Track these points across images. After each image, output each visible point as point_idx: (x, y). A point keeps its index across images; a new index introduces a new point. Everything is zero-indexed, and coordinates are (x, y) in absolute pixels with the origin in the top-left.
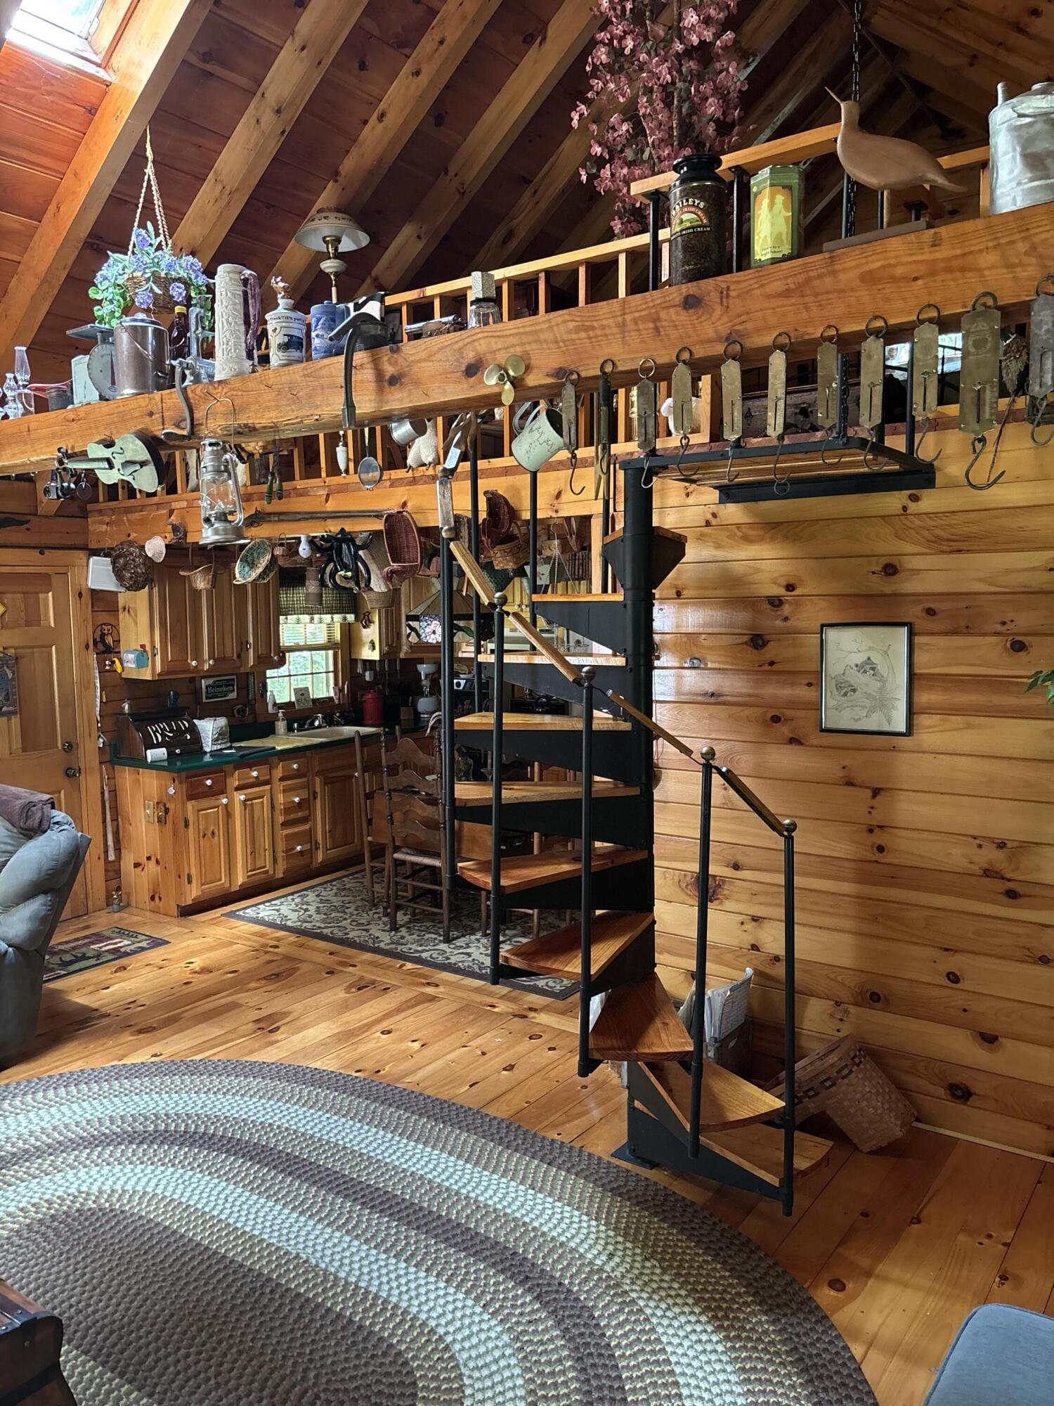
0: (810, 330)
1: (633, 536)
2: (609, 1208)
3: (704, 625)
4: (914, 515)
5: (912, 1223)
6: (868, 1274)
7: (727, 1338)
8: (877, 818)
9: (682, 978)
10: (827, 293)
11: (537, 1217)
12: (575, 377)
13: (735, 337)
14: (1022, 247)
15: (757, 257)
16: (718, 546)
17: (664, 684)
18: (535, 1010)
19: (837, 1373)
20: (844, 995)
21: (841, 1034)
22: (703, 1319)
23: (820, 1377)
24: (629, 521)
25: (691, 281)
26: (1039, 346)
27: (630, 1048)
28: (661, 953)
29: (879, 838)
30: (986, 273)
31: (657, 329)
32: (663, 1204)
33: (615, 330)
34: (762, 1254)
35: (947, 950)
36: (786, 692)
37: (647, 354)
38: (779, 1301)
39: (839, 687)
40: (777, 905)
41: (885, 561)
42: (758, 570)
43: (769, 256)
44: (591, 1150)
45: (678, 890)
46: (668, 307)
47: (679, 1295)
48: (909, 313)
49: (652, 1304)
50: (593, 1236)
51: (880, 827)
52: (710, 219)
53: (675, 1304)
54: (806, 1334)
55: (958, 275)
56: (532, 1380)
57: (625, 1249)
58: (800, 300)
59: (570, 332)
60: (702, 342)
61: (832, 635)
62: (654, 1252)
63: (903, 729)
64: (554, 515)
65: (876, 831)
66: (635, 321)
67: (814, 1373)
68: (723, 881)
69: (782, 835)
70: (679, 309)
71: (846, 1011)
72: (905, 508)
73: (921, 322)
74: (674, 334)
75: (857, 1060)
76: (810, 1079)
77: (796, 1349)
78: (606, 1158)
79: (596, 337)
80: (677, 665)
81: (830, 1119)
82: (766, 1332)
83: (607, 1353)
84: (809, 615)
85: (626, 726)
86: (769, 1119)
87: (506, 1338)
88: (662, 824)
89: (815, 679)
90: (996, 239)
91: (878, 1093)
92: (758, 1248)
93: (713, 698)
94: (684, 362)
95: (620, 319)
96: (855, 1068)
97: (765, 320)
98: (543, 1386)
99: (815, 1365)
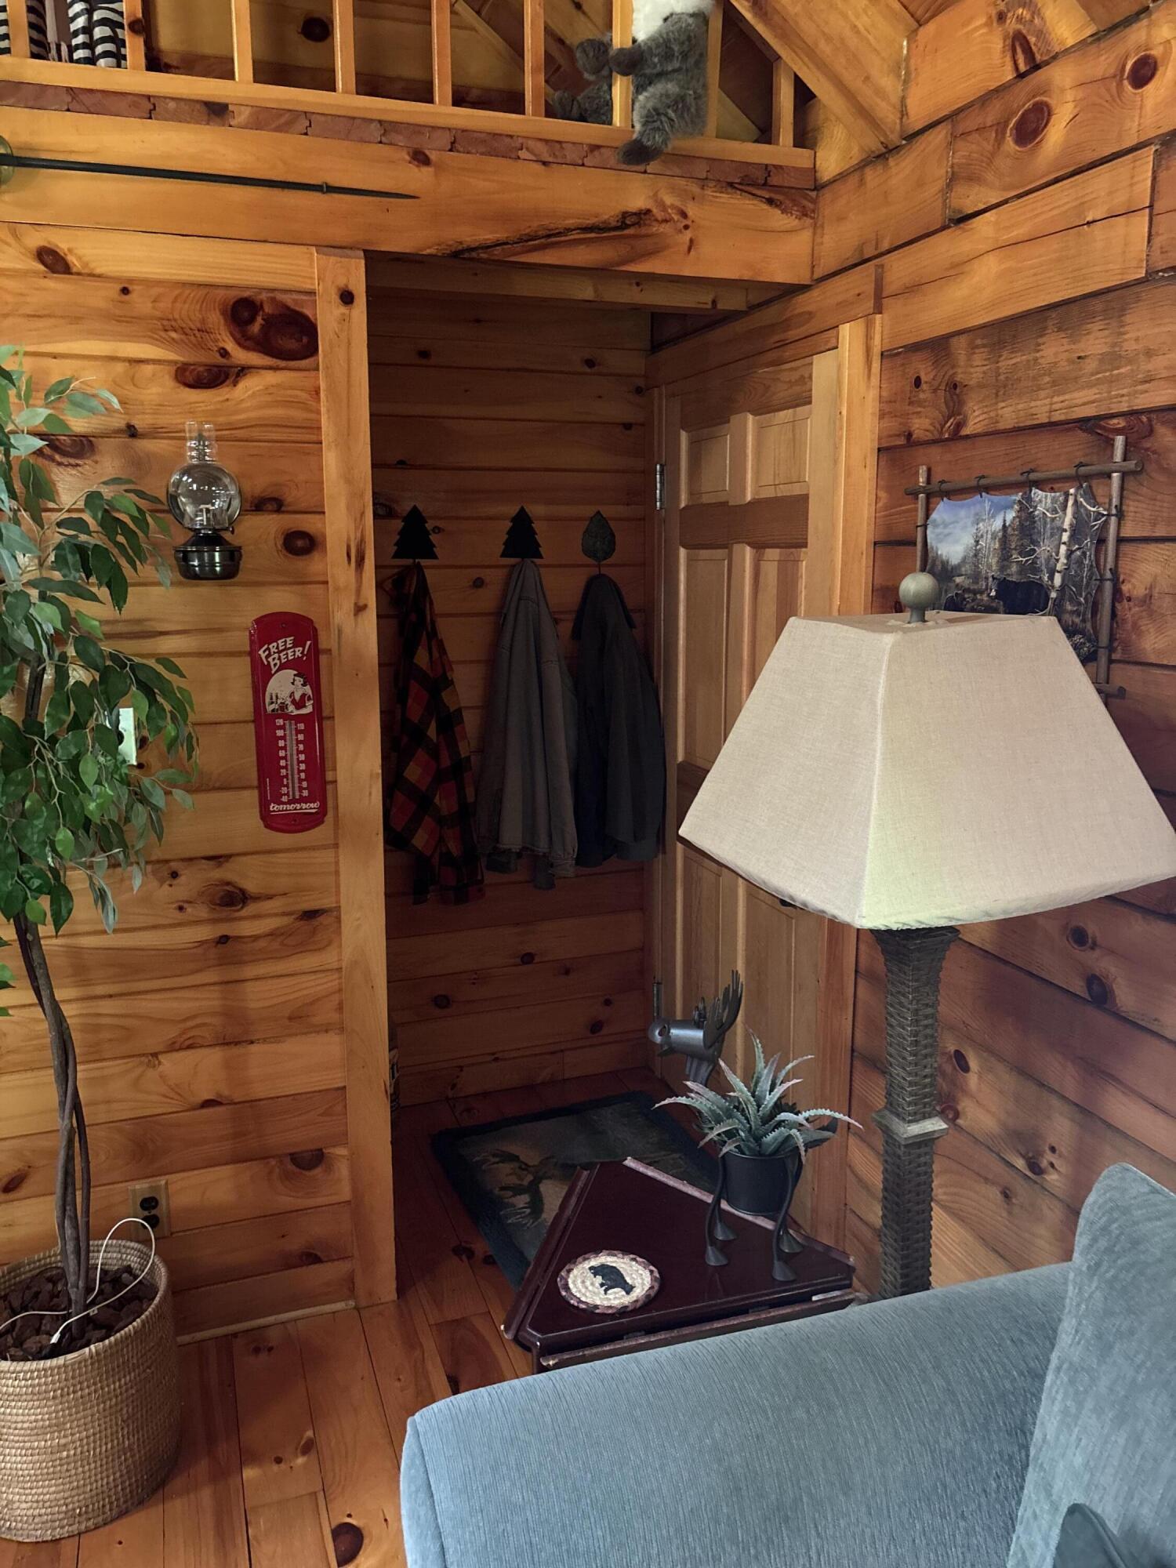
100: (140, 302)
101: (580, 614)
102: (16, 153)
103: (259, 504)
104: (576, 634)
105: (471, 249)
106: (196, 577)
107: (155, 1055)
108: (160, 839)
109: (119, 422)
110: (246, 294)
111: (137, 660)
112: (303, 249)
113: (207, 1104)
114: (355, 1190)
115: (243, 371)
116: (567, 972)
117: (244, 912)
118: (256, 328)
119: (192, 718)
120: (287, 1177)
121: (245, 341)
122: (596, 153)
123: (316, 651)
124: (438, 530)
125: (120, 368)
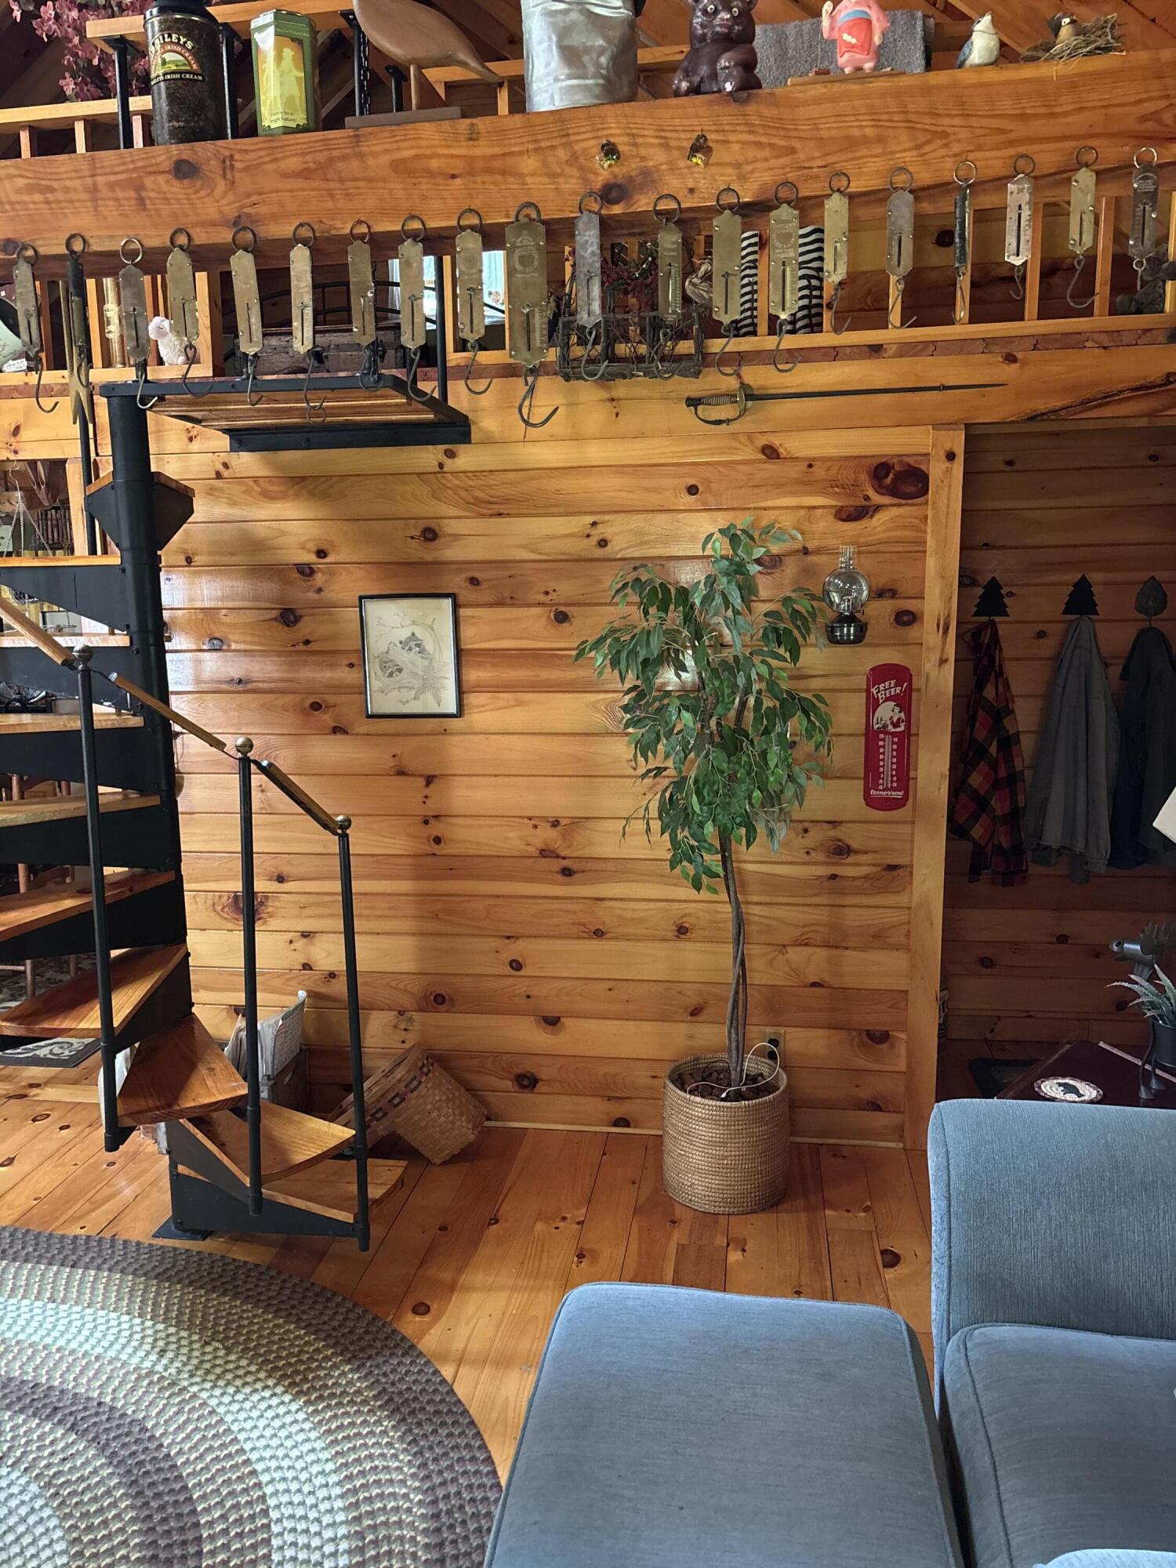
0: (338, 224)
1: (127, 482)
2: (155, 1298)
3: (223, 598)
4: (452, 473)
5: (490, 1224)
6: (452, 1287)
7: (308, 1403)
8: (431, 808)
9: (224, 1014)
10: (355, 179)
11: (62, 1334)
12: (30, 253)
13: (244, 222)
14: (562, 154)
15: (266, 123)
16: (233, 503)
17: (180, 671)
18: (38, 1086)
19: (429, 1402)
20: (407, 1002)
21: (407, 1046)
22: (279, 1390)
23: (412, 1413)
24: (119, 464)
25: (181, 141)
26: (585, 270)
27: (170, 1106)
28: (197, 991)
29: (436, 829)
30: (529, 180)
31: (141, 201)
32: (221, 1276)
33: (85, 196)
34: (339, 1299)
35: (508, 938)
36: (326, 675)
37: (131, 233)
38: (363, 1343)
39: (383, 668)
40: (332, 916)
41: (423, 524)
42: (283, 533)
43: (280, 123)
44: (126, 1237)
45: (213, 914)
46: (154, 173)
47: (249, 1373)
48: (449, 218)
49: (217, 1392)
50: (137, 1336)
51: (436, 817)
52: (201, 65)
53: (245, 1384)
54: (394, 1371)
55: (498, 178)
56: (74, 1527)
57: (179, 1340)
58: (323, 185)
59: (18, 191)
60: (203, 224)
61: (373, 609)
62: (216, 1332)
63: (453, 710)
64: (12, 457)
65: (432, 821)
66: (111, 186)
67: (405, 1410)
68: (266, 896)
69: (335, 833)
70: (169, 176)
71: (410, 1020)
72: (441, 466)
73: (463, 229)
74: (165, 209)
75: (425, 1070)
76: (378, 1100)
77: (384, 1390)
78: (147, 1241)
79: (58, 202)
80: (194, 647)
81: (400, 1137)
82: (350, 1383)
83: (165, 1465)
84: (345, 586)
85: (136, 721)
86: (338, 1153)
87: (34, 1488)
88: (190, 840)
89: (358, 658)
90: (536, 141)
91: (448, 1100)
92: (334, 1294)
93: (242, 685)
94: (181, 247)
95: (89, 181)
96: (424, 1078)
97: (282, 206)
98: (90, 1528)
99: (406, 1401)
100: (819, 472)
101: (1130, 659)
102: (755, 393)
103: (879, 594)
104: (1124, 675)
105: (1043, 414)
106: (838, 642)
107: (784, 946)
108: (801, 806)
109: (798, 546)
110: (884, 460)
111: (803, 695)
112: (924, 428)
113: (814, 984)
114: (909, 1064)
115: (878, 508)
116: (1097, 956)
117: (848, 861)
118: (888, 480)
119: (831, 731)
120: (862, 1045)
121: (881, 489)
122: (1148, 334)
123: (910, 689)
124: (1011, 594)
125: (802, 512)
